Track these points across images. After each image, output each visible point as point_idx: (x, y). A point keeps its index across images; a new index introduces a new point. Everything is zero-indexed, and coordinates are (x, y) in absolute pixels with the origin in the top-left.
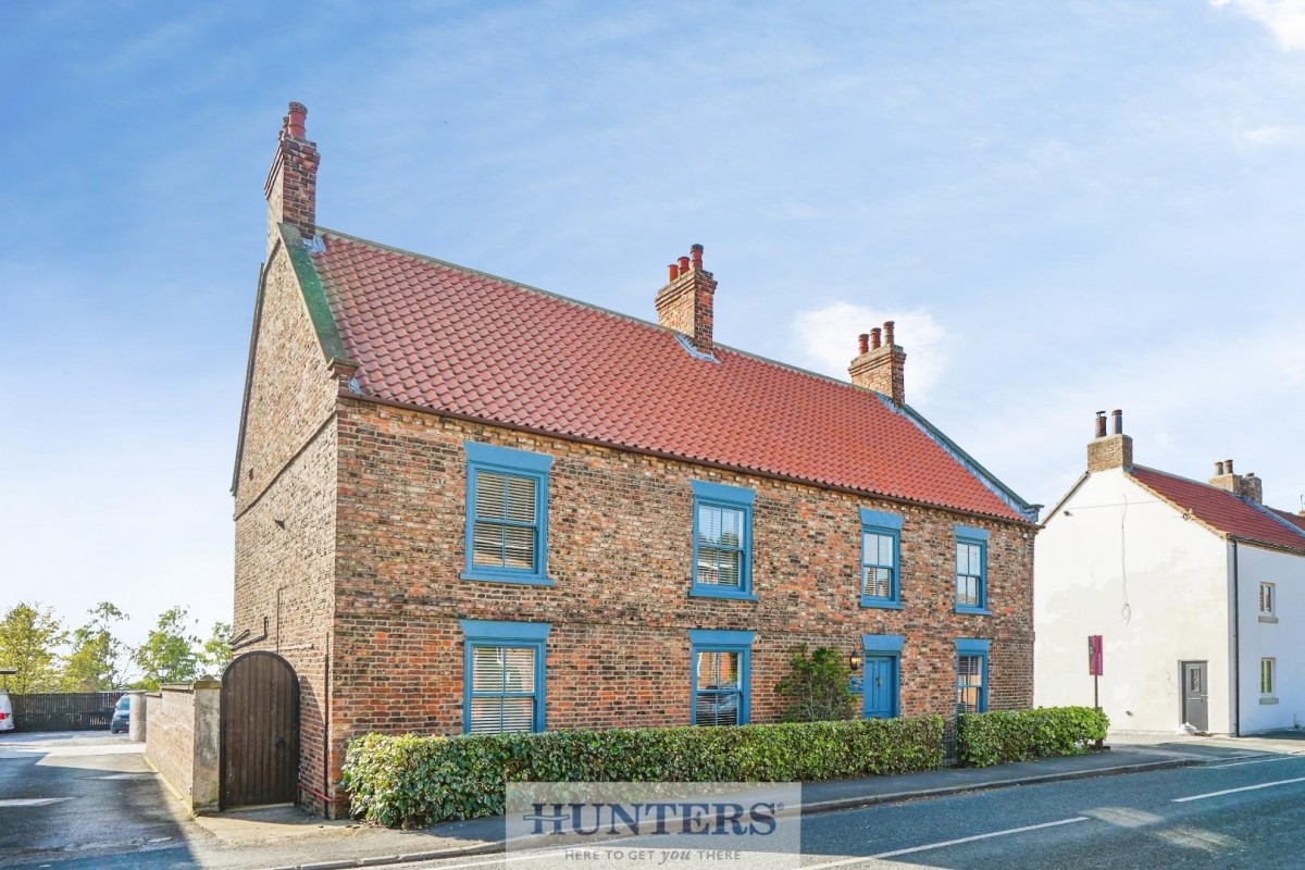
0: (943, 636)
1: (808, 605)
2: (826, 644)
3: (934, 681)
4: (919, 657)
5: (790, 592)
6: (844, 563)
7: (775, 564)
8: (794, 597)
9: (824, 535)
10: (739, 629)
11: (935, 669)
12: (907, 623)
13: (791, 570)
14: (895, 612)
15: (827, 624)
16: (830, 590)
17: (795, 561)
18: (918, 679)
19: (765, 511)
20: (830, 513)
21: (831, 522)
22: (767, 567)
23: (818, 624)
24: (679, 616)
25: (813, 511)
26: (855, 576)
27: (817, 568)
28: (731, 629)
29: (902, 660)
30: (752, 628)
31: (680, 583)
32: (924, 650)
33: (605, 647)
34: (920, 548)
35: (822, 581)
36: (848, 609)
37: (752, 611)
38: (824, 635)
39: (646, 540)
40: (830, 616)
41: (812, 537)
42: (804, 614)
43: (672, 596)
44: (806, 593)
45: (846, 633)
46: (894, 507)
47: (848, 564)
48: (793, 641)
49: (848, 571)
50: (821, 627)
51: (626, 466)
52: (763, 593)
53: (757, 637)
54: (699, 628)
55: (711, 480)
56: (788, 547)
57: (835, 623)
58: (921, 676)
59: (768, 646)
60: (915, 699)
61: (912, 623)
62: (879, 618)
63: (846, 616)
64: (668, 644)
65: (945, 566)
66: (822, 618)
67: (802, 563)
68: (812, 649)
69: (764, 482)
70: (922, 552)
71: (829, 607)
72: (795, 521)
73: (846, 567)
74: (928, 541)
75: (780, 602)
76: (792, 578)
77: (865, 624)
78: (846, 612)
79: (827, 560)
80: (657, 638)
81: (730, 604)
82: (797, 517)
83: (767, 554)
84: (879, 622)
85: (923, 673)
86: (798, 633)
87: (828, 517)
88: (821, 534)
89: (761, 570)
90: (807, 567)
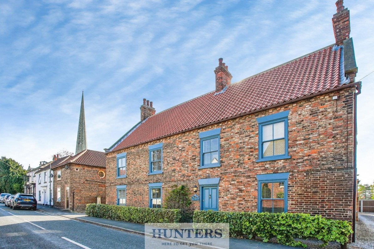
0: (246, 175)
1: (179, 172)
2: (183, 183)
3: (240, 196)
4: (230, 186)
5: (173, 169)
6: (192, 155)
7: (168, 162)
8: (174, 170)
9: (185, 148)
10: (158, 182)
11: (241, 191)
12: (223, 172)
13: (174, 162)
14: (217, 168)
15: (184, 177)
16: (186, 166)
17: (174, 159)
18: (229, 196)
19: (166, 147)
20: (187, 140)
21: (187, 143)
22: (166, 163)
23: (181, 178)
24: (146, 180)
25: (181, 142)
26: (197, 158)
27: (182, 159)
28: (156, 182)
29: (219, 188)
30: (161, 181)
31: (147, 172)
32: (233, 182)
33: (134, 189)
34: (232, 138)
35: (183, 164)
36: (194, 171)
37: (162, 177)
38: (184, 181)
39: (140, 164)
40: (186, 174)
41: (180, 150)
42: (177, 175)
43: (145, 176)
44: (178, 168)
45: (192, 179)
46: (216, 126)
47: (194, 155)
48: (173, 183)
49: (194, 157)
50: (182, 178)
51: (137, 149)
52: (165, 171)
53: (163, 184)
54: (150, 183)
55: (153, 145)
56: (172, 155)
57: (187, 176)
58: (231, 194)
59: (166, 186)
60: (227, 204)
61: (226, 171)
62: (208, 172)
63: (193, 173)
64: (144, 187)
65: (250, 141)
66: (184, 175)
67: (177, 159)
68: (180, 187)
69: (165, 139)
70: (233, 139)
71: (186, 171)
72: (175, 147)
73: (193, 156)
74: (237, 133)
75: (170, 173)
76: (173, 165)
77: (201, 175)
78: (193, 172)
79: (186, 156)
80: (143, 186)
81: (157, 176)
82: (175, 145)
83: (166, 159)
84: (208, 173)
85: (233, 192)
86: (175, 182)
87: (186, 141)
88: (183, 148)
89: (164, 165)
90: (178, 160)
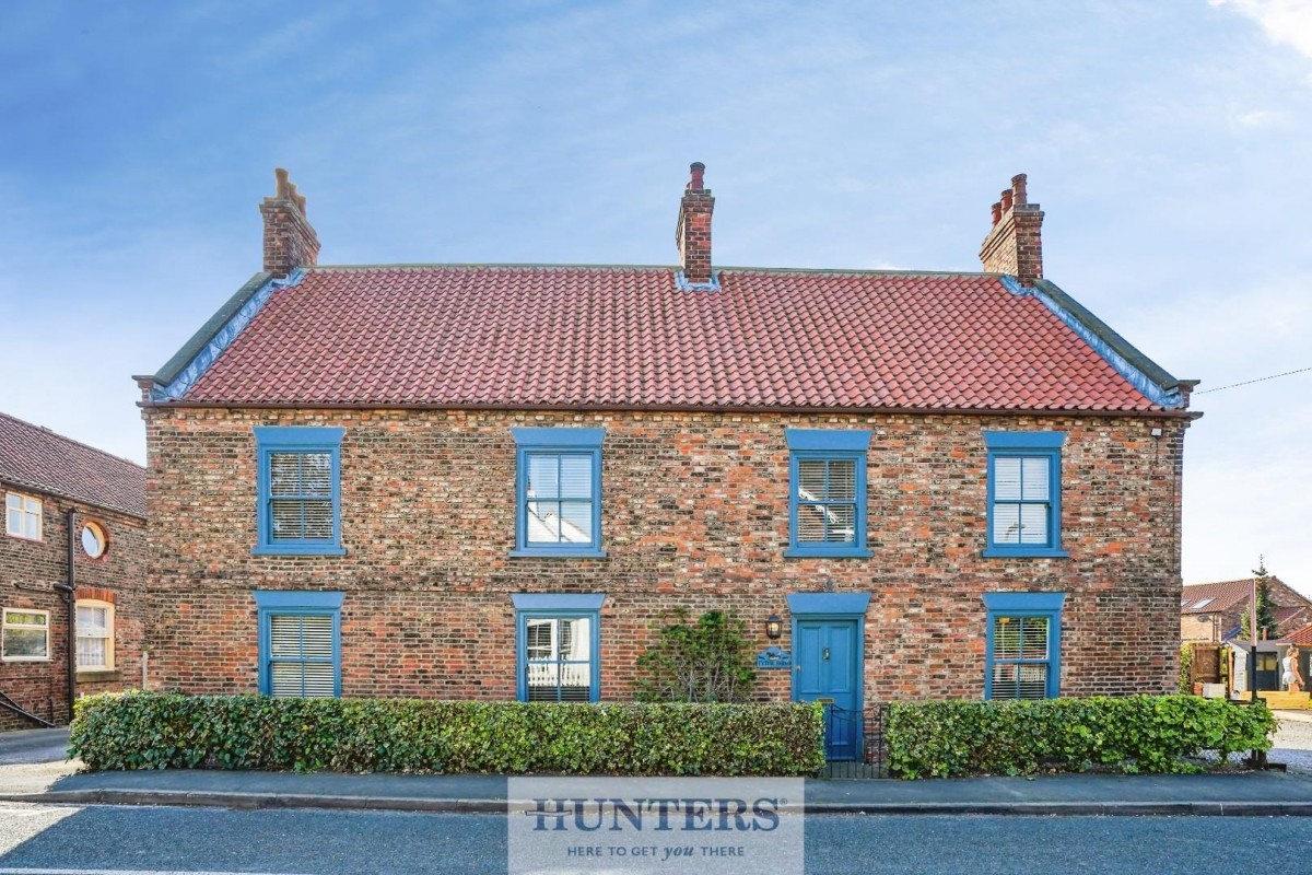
0: (955, 590)
1: (692, 559)
2: (714, 604)
3: (936, 654)
4: (902, 621)
5: (661, 544)
6: (756, 502)
7: (637, 512)
8: (669, 551)
9: (721, 470)
10: (580, 592)
11: (938, 637)
12: (878, 575)
13: (665, 518)
14: (855, 561)
15: (723, 581)
16: (730, 539)
17: (670, 506)
18: (901, 651)
19: (622, 451)
20: (730, 442)
21: (733, 453)
22: (623, 517)
23: (706, 582)
24: (496, 579)
25: (702, 444)
26: (776, 518)
27: (708, 512)
28: (567, 592)
29: (868, 626)
30: (599, 590)
31: (500, 543)
32: (914, 610)
33: (407, 614)
34: (908, 472)
35: (714, 531)
36: (763, 561)
37: (601, 570)
38: (720, 596)
39: (455, 500)
40: (730, 571)
41: (700, 474)
42: (685, 570)
43: (489, 559)
44: (690, 545)
45: (758, 591)
46: (855, 420)
47: (763, 503)
48: (666, 603)
49: (765, 512)
50: (713, 585)
51: (428, 425)
52: (618, 549)
53: (610, 601)
54: (524, 591)
55: (540, 425)
56: (659, 490)
57: (737, 579)
58: (906, 647)
59: (625, 611)
60: (895, 677)
61: (889, 575)
62: (822, 571)
63: (761, 570)
64: (484, 610)
65: (964, 492)
66: (717, 573)
67: (681, 507)
68: (696, 616)
69: (618, 416)
70: (913, 476)
71: (729, 560)
72: (670, 458)
73: (759, 507)
74: (924, 461)
75: (645, 559)
76: (664, 528)
77: (793, 580)
78: (761, 565)
79: (726, 502)
80: (469, 604)
81: (568, 563)
82: (672, 453)
83: (625, 502)
84: (824, 575)
85: (913, 642)
86: (675, 595)
87: (728, 447)
88: (714, 470)
89: (614, 522)
90: (690, 512)
